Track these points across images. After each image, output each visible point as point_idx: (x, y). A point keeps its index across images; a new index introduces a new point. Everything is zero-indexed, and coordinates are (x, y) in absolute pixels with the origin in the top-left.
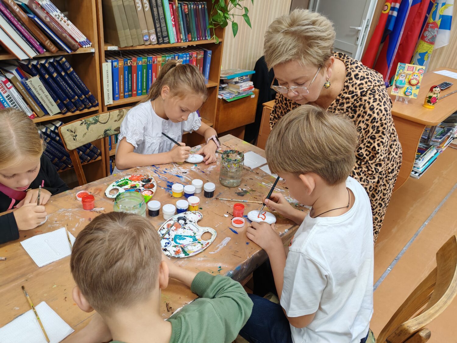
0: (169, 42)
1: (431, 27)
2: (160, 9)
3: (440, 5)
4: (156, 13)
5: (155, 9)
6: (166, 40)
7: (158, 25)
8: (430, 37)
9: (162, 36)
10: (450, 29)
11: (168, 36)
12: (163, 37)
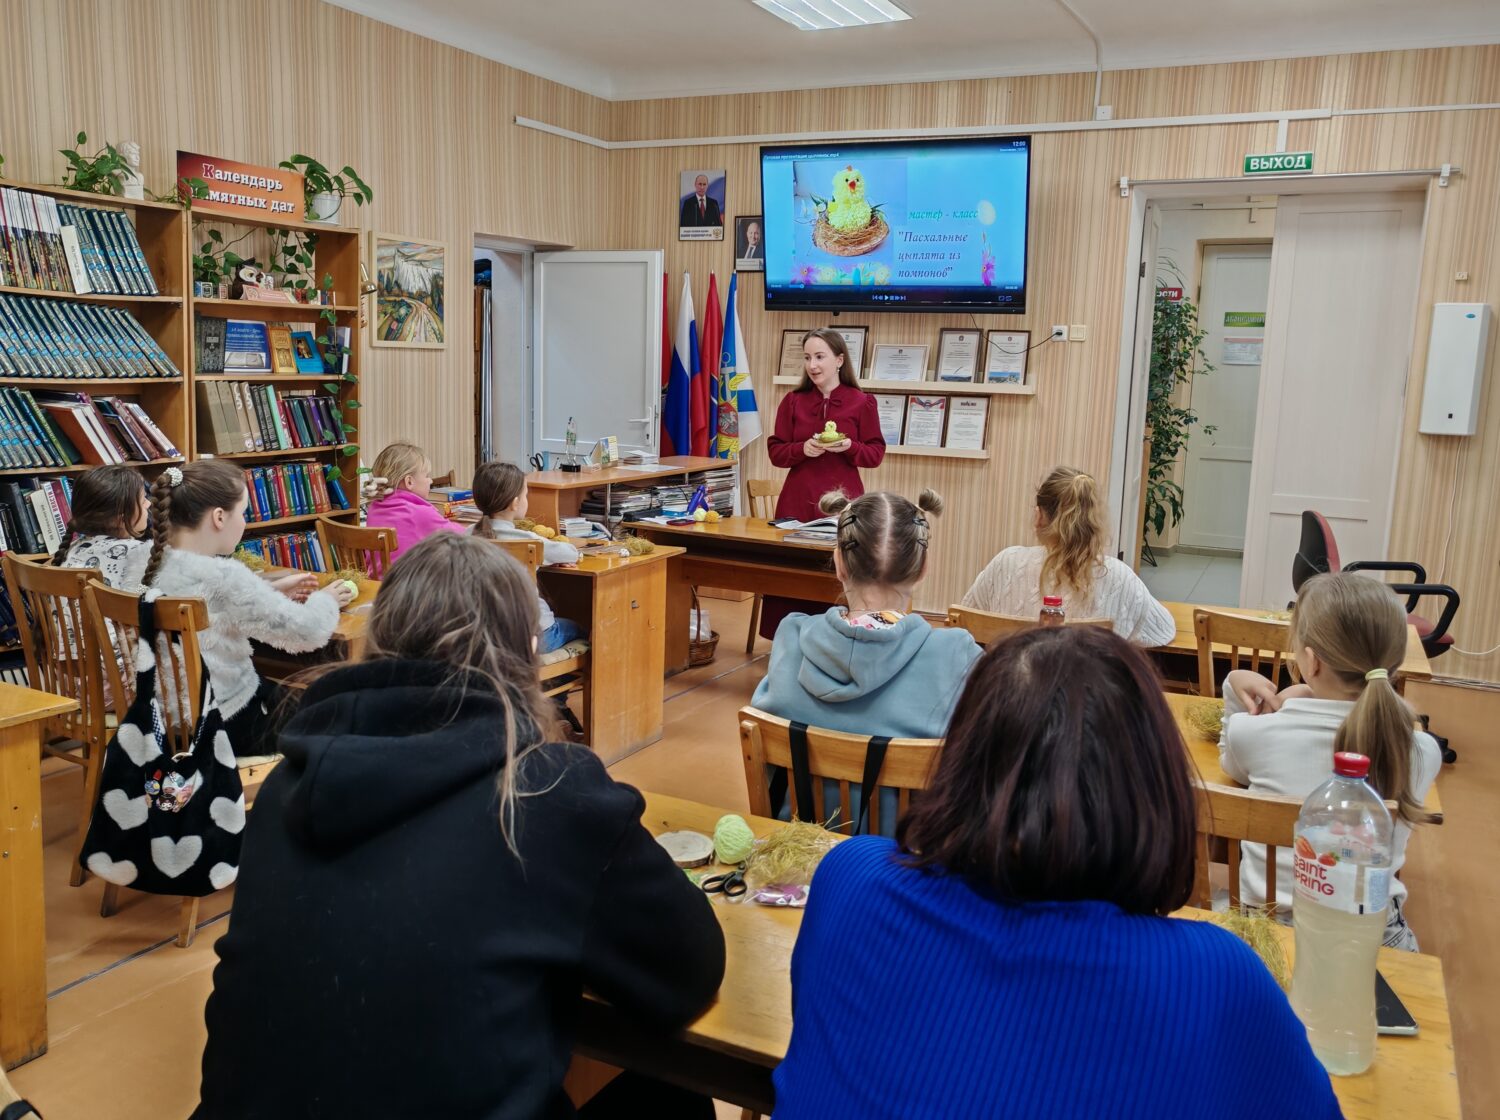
0: (279, 449)
1: (724, 411)
2: (266, 407)
3: (727, 377)
4: (260, 412)
5: (259, 407)
6: (275, 445)
7: (263, 427)
8: (726, 426)
9: (270, 440)
10: (755, 409)
11: (277, 440)
12: (271, 442)
